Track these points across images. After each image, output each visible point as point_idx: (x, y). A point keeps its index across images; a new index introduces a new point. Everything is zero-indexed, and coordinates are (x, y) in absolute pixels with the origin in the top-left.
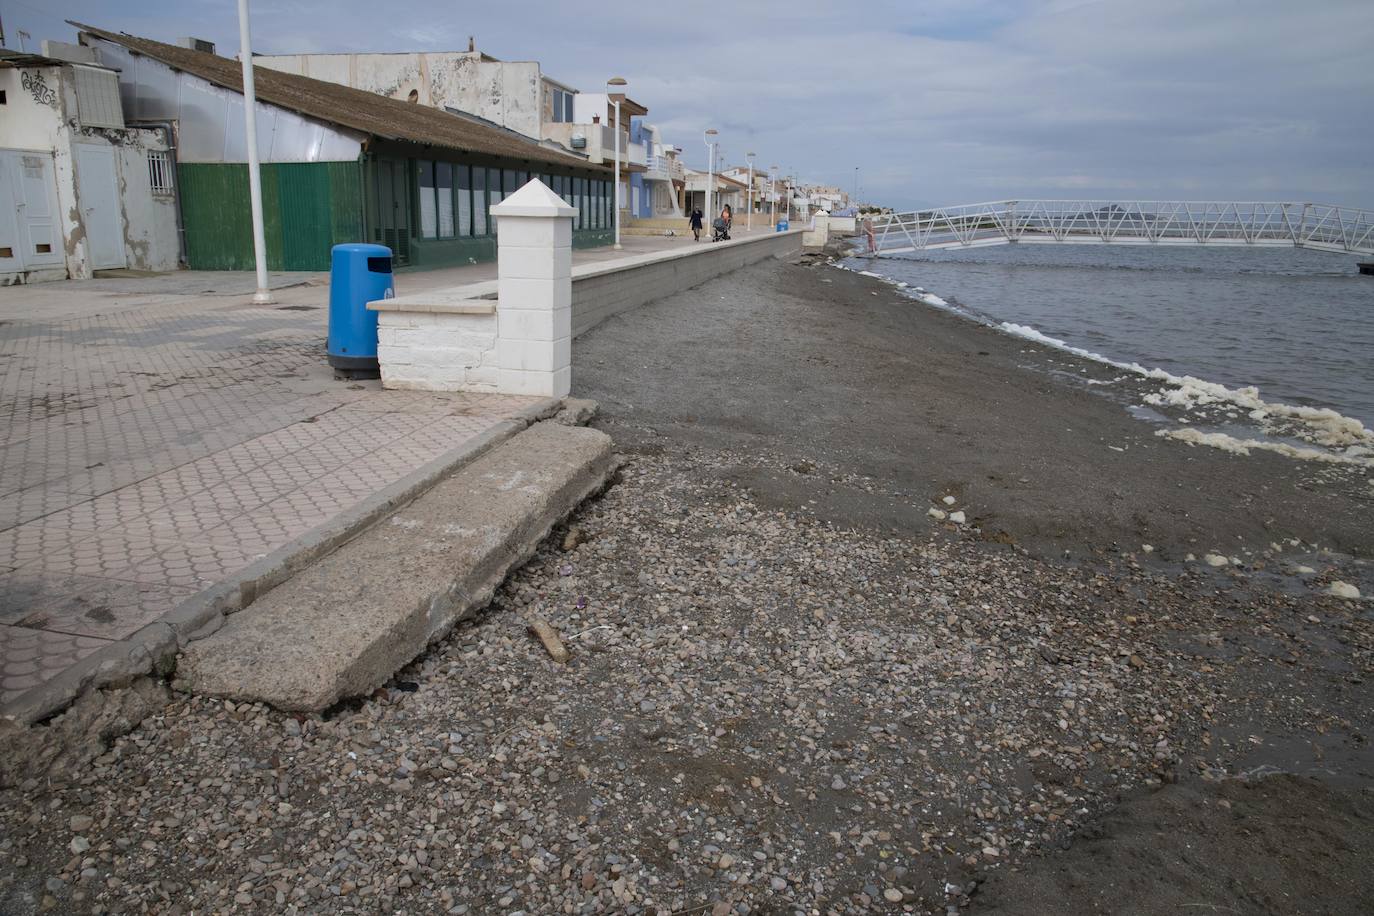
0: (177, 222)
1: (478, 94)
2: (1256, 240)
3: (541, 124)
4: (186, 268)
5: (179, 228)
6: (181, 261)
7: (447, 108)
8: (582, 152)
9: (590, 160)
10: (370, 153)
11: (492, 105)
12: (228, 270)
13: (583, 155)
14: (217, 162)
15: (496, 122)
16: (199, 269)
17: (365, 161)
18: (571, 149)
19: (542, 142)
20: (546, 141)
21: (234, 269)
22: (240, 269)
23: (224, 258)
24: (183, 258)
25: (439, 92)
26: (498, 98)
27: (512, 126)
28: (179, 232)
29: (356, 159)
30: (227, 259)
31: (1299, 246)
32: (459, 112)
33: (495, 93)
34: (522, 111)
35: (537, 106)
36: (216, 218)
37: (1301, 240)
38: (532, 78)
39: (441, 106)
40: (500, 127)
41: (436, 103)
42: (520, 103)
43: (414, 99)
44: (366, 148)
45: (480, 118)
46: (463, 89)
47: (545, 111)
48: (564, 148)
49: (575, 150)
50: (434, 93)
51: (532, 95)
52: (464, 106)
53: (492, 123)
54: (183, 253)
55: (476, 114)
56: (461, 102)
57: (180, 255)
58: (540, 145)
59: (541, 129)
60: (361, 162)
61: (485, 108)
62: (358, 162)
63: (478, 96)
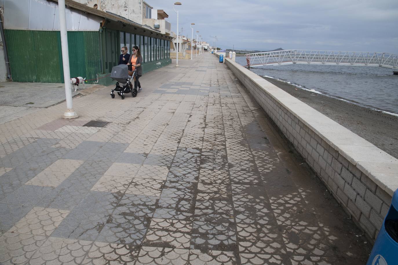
0: (5, 58)
1: (119, 7)
2: (368, 64)
3: (143, 19)
4: (10, 81)
5: (6, 61)
6: (8, 78)
7: (107, 12)
8: (158, 30)
9: (161, 33)
10: (104, 28)
11: (124, 11)
12: (33, 82)
13: (158, 31)
14: (26, 30)
15: (126, 18)
16: (18, 81)
17: (102, 31)
18: (154, 29)
19: (143, 25)
20: (144, 25)
21: (36, 82)
22: (39, 82)
23: (30, 76)
24: (9, 76)
25: (103, 5)
26: (126, 9)
27: (132, 19)
28: (6, 63)
29: (98, 31)
30: (32, 77)
31: (380, 66)
32: (112, 13)
33: (125, 7)
34: (136, 14)
35: (141, 12)
36: (26, 57)
37: (381, 64)
38: (139, 2)
39: (105, 11)
40: (127, 20)
41: (102, 10)
42: (135, 11)
43: (96, 7)
44: (103, 25)
45: (119, 16)
46: (113, 5)
47: (144, 14)
48: (151, 28)
49: (155, 29)
50: (102, 6)
51: (139, 8)
52: (114, 11)
53: (124, 18)
54: (9, 73)
55: (118, 15)
56: (112, 10)
57: (7, 74)
58: (142, 26)
59: (143, 21)
60: (101, 32)
61: (121, 12)
62: (99, 32)
63: (119, 8)
